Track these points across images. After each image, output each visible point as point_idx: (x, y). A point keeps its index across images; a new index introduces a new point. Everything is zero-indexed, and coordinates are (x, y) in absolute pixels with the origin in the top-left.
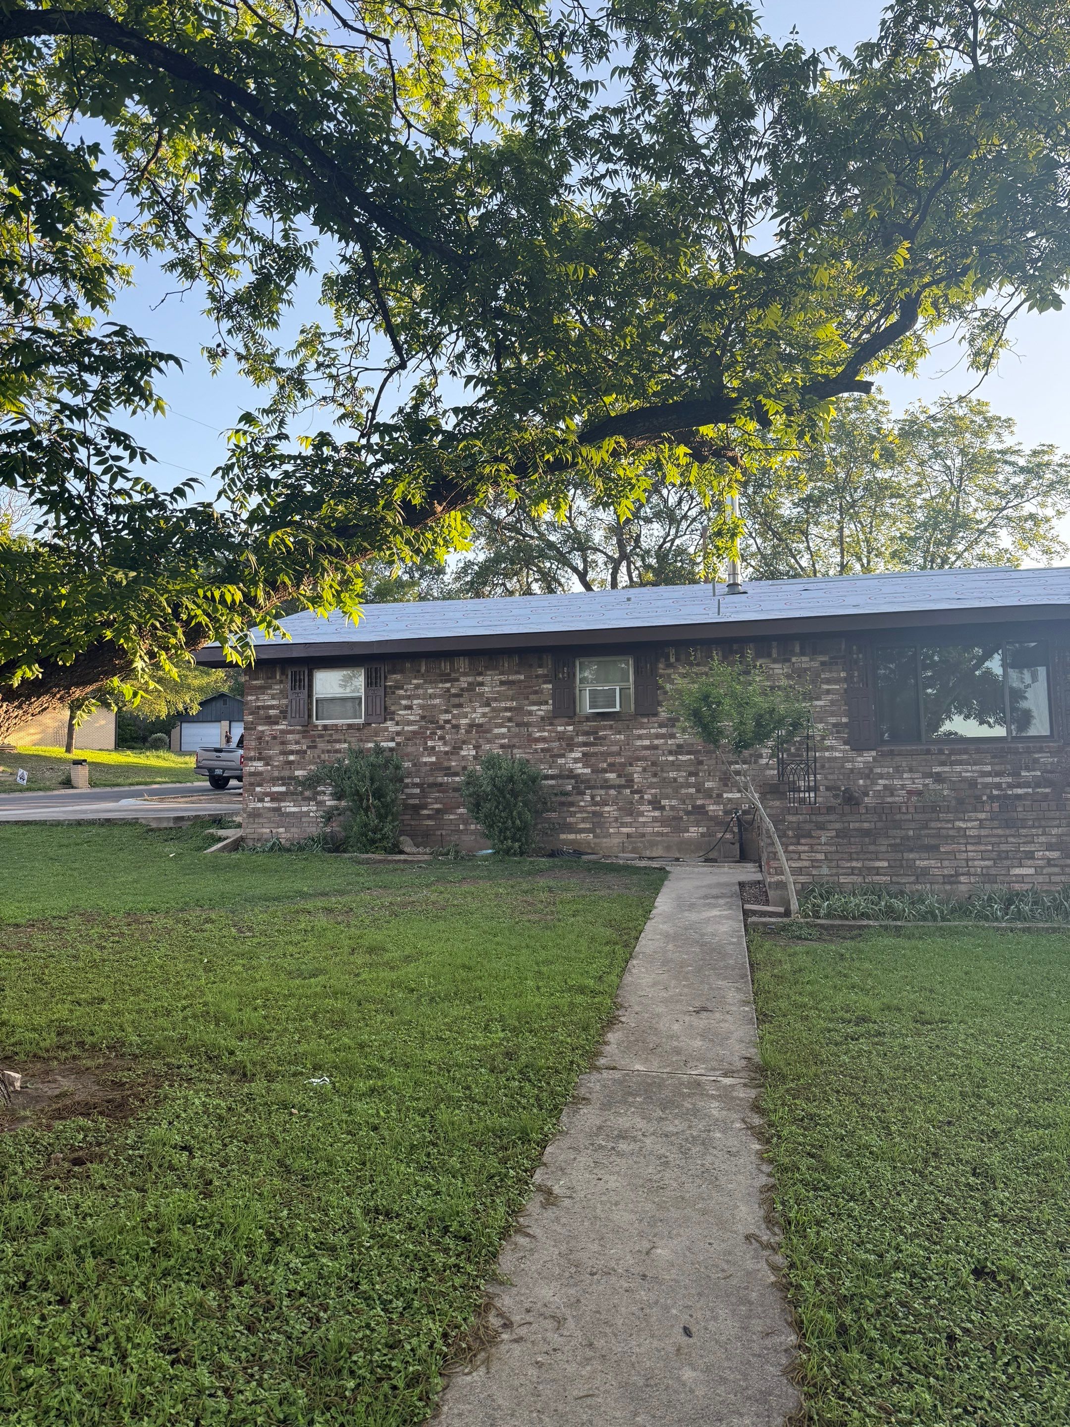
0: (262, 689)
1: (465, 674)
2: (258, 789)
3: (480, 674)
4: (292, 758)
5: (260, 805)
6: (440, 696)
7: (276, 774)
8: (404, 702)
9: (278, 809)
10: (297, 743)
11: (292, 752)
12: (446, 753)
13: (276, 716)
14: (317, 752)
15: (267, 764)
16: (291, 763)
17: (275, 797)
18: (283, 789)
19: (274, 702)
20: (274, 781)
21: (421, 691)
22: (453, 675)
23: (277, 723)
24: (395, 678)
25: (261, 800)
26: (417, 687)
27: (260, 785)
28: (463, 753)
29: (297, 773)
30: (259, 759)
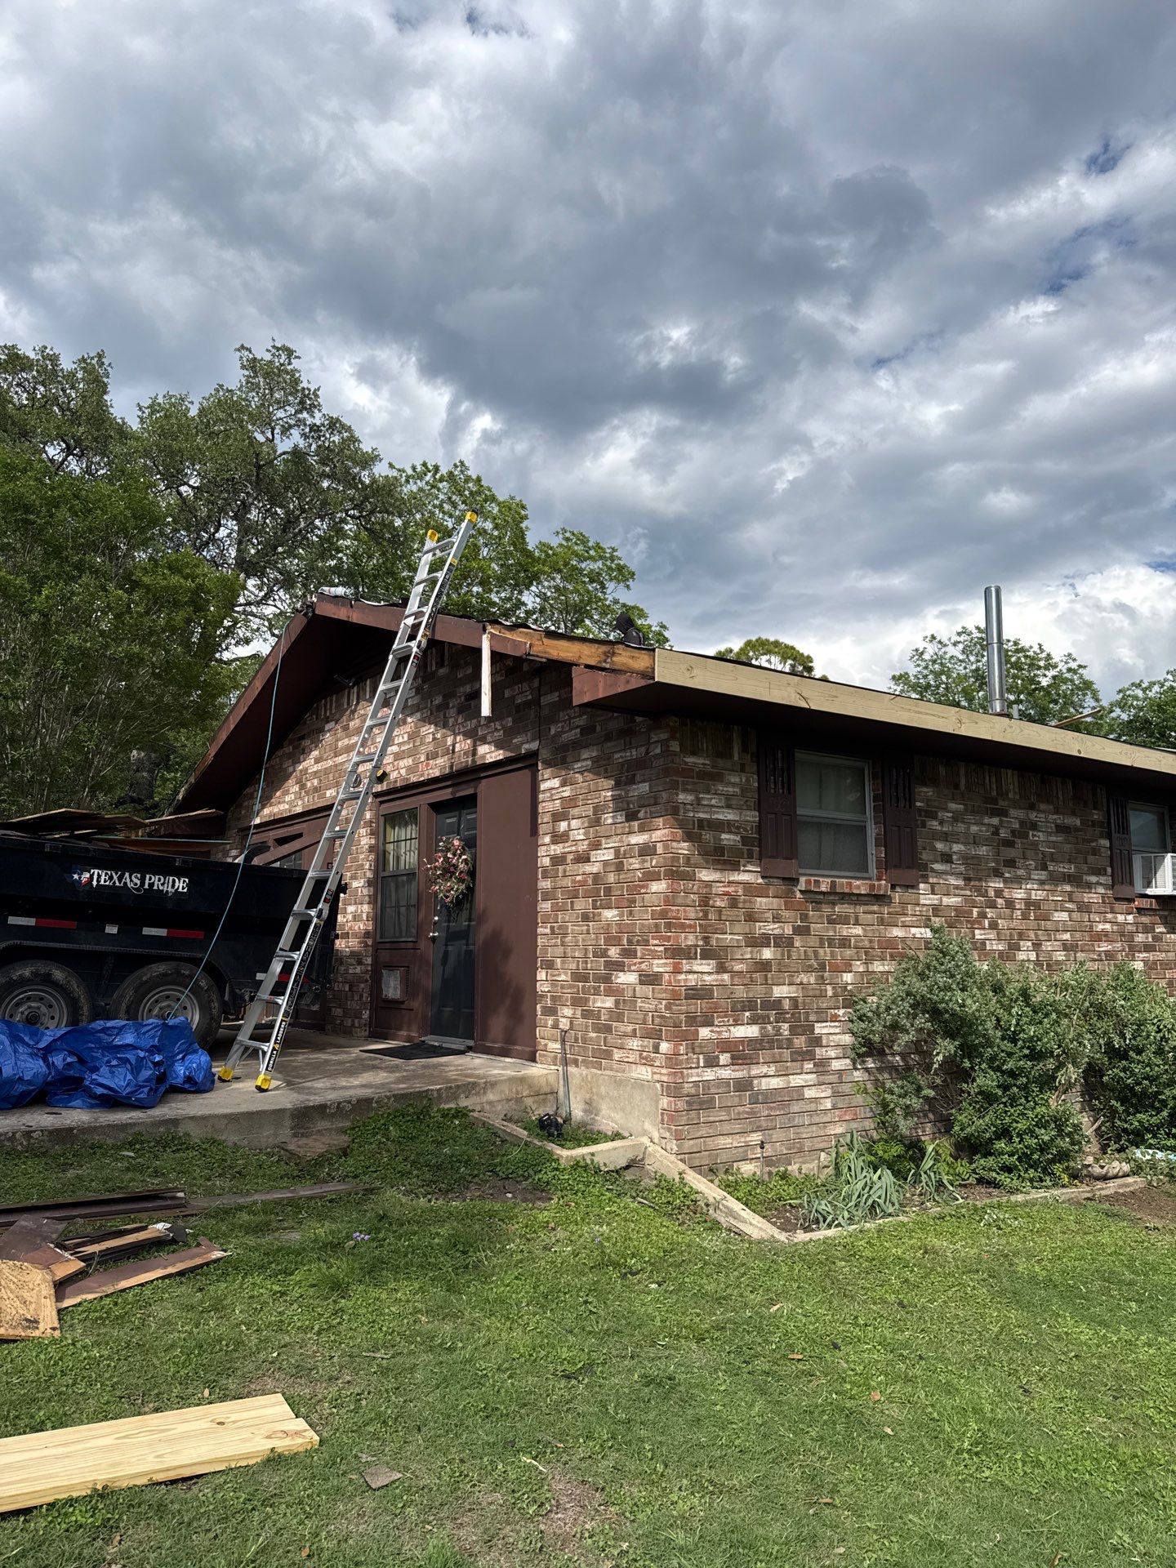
0: (709, 778)
1: (1016, 806)
2: (704, 1032)
3: (1032, 807)
4: (767, 953)
5: (709, 1075)
6: (987, 842)
7: (741, 992)
8: (939, 846)
9: (743, 1085)
10: (777, 919)
11: (764, 941)
12: (1001, 954)
13: (732, 848)
14: (813, 941)
15: (721, 969)
16: (764, 966)
17: (742, 1054)
18: (752, 1031)
19: (730, 816)
20: (740, 1009)
21: (961, 827)
22: (1002, 803)
23: (735, 867)
24: (924, 794)
25: (712, 1063)
26: (957, 818)
27: (708, 1023)
28: (1021, 956)
29: (779, 992)
30: (706, 955)
